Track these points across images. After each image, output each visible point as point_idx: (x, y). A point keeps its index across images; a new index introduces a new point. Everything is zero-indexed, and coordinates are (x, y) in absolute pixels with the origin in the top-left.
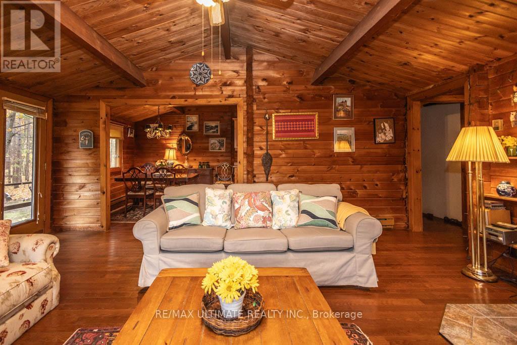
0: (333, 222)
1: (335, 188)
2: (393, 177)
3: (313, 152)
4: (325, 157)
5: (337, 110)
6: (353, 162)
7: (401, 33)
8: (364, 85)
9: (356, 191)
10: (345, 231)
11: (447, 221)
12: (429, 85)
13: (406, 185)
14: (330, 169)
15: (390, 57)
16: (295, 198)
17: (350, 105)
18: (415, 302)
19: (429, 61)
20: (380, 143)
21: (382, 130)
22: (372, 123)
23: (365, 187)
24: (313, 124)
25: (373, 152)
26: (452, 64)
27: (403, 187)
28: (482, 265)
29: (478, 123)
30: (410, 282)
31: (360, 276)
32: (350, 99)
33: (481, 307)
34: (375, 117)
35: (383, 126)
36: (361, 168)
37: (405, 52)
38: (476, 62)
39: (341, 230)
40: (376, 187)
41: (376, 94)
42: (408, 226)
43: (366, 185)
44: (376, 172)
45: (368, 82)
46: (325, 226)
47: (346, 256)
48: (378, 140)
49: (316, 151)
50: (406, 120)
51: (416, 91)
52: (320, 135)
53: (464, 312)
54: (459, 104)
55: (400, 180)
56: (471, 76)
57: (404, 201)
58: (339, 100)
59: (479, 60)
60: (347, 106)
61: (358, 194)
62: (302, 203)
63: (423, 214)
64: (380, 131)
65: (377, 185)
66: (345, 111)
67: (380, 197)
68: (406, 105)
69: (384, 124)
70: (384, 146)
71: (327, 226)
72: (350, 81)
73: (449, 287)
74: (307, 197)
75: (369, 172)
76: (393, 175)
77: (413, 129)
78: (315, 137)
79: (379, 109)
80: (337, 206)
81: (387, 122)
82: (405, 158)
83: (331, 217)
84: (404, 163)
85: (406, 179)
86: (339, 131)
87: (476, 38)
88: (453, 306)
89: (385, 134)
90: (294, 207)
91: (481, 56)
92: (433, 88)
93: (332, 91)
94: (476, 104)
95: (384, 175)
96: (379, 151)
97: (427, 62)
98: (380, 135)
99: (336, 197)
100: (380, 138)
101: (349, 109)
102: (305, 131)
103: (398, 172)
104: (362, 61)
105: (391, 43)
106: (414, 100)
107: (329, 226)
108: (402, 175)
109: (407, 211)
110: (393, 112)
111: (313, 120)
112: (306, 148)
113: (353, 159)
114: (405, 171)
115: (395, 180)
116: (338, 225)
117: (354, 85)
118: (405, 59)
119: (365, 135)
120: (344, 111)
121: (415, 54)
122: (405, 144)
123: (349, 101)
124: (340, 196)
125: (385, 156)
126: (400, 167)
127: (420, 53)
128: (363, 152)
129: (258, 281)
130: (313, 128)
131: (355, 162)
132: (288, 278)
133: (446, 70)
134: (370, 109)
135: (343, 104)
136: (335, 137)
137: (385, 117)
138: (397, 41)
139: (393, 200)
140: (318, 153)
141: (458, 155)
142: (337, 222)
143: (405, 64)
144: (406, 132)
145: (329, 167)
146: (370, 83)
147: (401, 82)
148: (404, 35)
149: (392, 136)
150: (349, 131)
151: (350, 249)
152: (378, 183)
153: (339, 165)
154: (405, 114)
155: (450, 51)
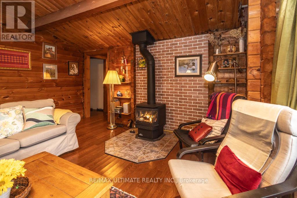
0: (52, 121)
1: (51, 101)
2: (78, 93)
3: (27, 79)
4: (37, 82)
5: (45, 53)
6: (56, 85)
7: (87, 22)
8: (63, 41)
9: (58, 102)
10: (60, 125)
11: (98, 110)
12: (94, 49)
13: (83, 96)
14: (41, 90)
15: (79, 31)
16: (20, 112)
17: (54, 51)
18: (95, 146)
19: (96, 39)
20: (71, 75)
21: (73, 68)
22: (67, 64)
23: (63, 99)
24: (27, 59)
25: (68, 80)
26: (104, 43)
27: (82, 97)
28: (113, 123)
29: (112, 69)
30: (91, 140)
31: (70, 146)
32: (54, 47)
33: (115, 138)
34: (69, 61)
35: (73, 66)
36: (61, 88)
37: (87, 31)
38: (111, 45)
39: (58, 124)
40: (69, 98)
41: (69, 48)
42: (84, 116)
43: (64, 98)
44: (69, 90)
45: (65, 40)
46: (47, 125)
47: (62, 138)
48: (71, 73)
49: (29, 78)
50: (84, 64)
51: (88, 51)
52: (32, 67)
53: (111, 142)
54: (103, 60)
55: (81, 94)
56: (110, 50)
57: (82, 104)
58: (47, 47)
59: (112, 44)
60: (53, 52)
61: (59, 104)
62: (26, 115)
63: (91, 109)
64: (72, 68)
65: (70, 97)
66: (52, 55)
67: (71, 104)
68: (84, 57)
69: (73, 65)
70: (73, 76)
71: (48, 125)
72: (54, 36)
73: (104, 136)
74: (31, 109)
75: (65, 90)
76: (78, 91)
77: (87, 69)
78: (29, 68)
79: (71, 56)
80: (53, 111)
81: (75, 64)
82: (83, 83)
83: (51, 119)
84: (83, 85)
85: (83, 93)
86: (47, 66)
87: (113, 36)
88: (107, 141)
89: (74, 70)
90: (20, 118)
91: (114, 43)
92: (96, 51)
93: (41, 40)
94: (111, 62)
95: (73, 92)
96: (71, 79)
97: (95, 39)
98: (71, 71)
99: (52, 106)
100: (72, 72)
101: (54, 53)
102: (19, 63)
103: (80, 90)
104: (64, 28)
105: (82, 25)
106: (88, 55)
107: (50, 124)
108: (82, 91)
109: (83, 108)
110: (78, 59)
111: (27, 57)
112: (20, 76)
113: (56, 84)
114: (83, 89)
115: (79, 94)
116: (55, 122)
117: (57, 40)
118: (87, 34)
119: (64, 70)
120: (50, 54)
121: (91, 33)
122: (83, 75)
123: (54, 49)
124: (54, 105)
125: (74, 82)
126: (81, 87)
127: (93, 34)
128: (62, 79)
129: (24, 168)
130: (26, 62)
131: (57, 85)
132: (35, 162)
133: (102, 45)
134: (66, 56)
135: (50, 49)
136: (44, 69)
137: (75, 61)
138: (84, 25)
139: (77, 104)
140: (30, 80)
141: (107, 82)
142: (55, 120)
143: (86, 37)
144: (84, 70)
145: (39, 89)
146: (66, 41)
147: (83, 45)
148: (88, 23)
149: (77, 71)
150: (53, 67)
151: (65, 133)
152: (70, 96)
153: (47, 88)
154: (83, 61)
155: (104, 38)
